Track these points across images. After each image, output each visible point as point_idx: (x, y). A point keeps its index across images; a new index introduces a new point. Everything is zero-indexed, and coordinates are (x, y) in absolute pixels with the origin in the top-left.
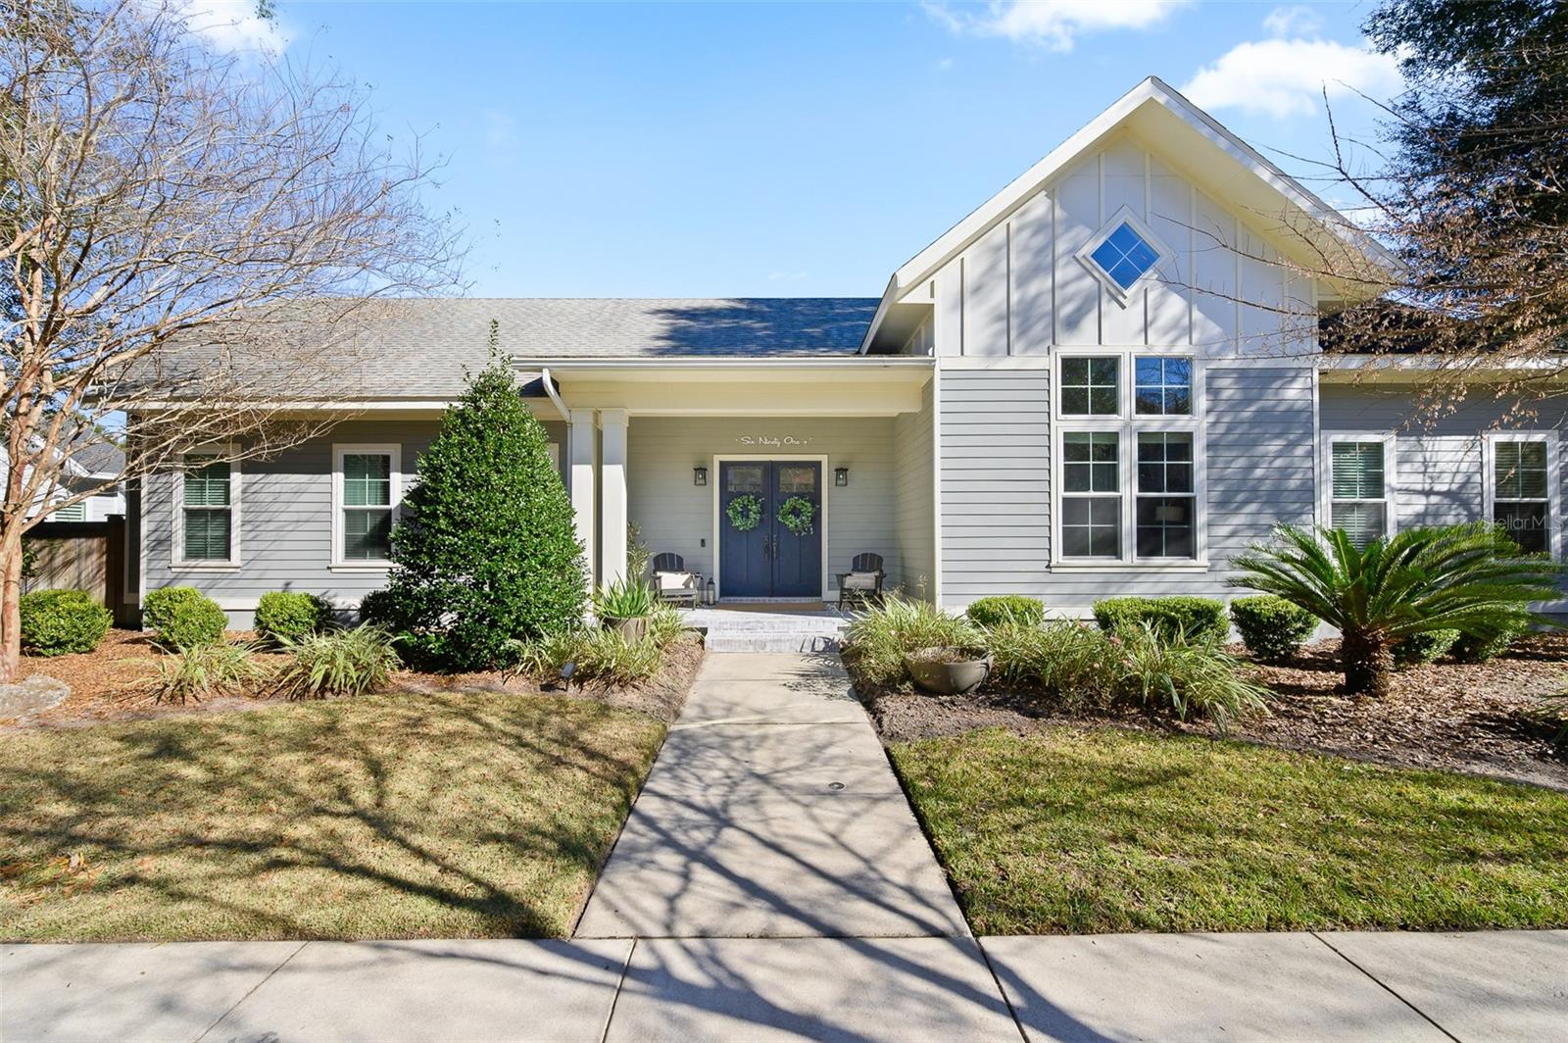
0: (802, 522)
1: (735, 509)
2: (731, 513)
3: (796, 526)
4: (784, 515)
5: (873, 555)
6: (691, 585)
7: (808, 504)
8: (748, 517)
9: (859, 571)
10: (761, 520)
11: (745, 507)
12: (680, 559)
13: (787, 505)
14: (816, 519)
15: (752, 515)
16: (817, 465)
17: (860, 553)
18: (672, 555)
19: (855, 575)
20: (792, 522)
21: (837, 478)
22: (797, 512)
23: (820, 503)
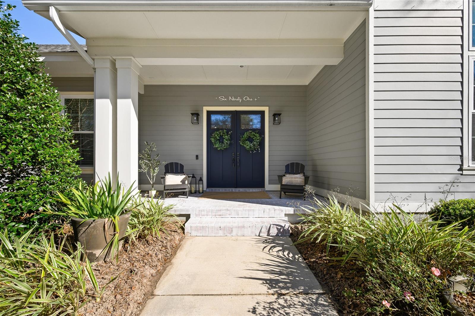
0: (254, 145)
1: (215, 138)
2: (213, 140)
3: (250, 147)
4: (244, 142)
5: (298, 164)
6: (186, 182)
7: (257, 135)
8: (223, 143)
9: (290, 173)
10: (230, 144)
11: (221, 137)
12: (182, 166)
13: (245, 135)
14: (262, 144)
15: (225, 141)
16: (262, 113)
17: (289, 163)
18: (177, 164)
19: (287, 176)
20: (248, 145)
21: (274, 120)
22: (250, 140)
23: (264, 134)
